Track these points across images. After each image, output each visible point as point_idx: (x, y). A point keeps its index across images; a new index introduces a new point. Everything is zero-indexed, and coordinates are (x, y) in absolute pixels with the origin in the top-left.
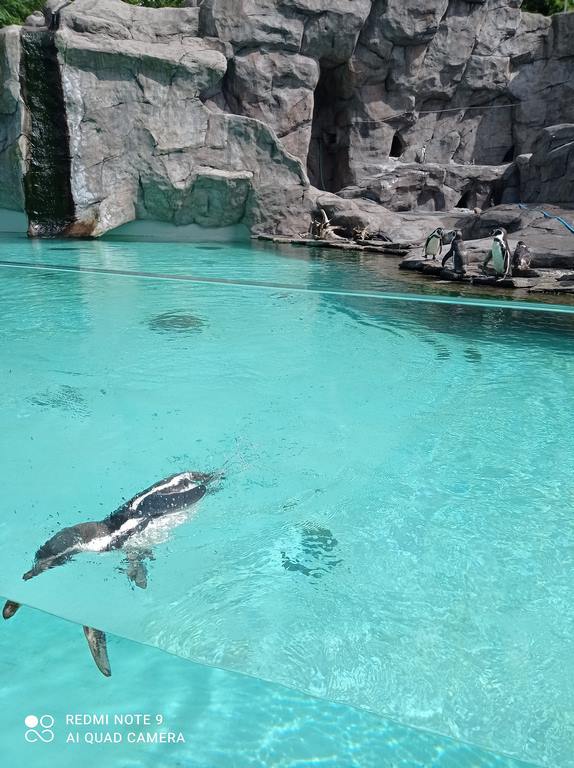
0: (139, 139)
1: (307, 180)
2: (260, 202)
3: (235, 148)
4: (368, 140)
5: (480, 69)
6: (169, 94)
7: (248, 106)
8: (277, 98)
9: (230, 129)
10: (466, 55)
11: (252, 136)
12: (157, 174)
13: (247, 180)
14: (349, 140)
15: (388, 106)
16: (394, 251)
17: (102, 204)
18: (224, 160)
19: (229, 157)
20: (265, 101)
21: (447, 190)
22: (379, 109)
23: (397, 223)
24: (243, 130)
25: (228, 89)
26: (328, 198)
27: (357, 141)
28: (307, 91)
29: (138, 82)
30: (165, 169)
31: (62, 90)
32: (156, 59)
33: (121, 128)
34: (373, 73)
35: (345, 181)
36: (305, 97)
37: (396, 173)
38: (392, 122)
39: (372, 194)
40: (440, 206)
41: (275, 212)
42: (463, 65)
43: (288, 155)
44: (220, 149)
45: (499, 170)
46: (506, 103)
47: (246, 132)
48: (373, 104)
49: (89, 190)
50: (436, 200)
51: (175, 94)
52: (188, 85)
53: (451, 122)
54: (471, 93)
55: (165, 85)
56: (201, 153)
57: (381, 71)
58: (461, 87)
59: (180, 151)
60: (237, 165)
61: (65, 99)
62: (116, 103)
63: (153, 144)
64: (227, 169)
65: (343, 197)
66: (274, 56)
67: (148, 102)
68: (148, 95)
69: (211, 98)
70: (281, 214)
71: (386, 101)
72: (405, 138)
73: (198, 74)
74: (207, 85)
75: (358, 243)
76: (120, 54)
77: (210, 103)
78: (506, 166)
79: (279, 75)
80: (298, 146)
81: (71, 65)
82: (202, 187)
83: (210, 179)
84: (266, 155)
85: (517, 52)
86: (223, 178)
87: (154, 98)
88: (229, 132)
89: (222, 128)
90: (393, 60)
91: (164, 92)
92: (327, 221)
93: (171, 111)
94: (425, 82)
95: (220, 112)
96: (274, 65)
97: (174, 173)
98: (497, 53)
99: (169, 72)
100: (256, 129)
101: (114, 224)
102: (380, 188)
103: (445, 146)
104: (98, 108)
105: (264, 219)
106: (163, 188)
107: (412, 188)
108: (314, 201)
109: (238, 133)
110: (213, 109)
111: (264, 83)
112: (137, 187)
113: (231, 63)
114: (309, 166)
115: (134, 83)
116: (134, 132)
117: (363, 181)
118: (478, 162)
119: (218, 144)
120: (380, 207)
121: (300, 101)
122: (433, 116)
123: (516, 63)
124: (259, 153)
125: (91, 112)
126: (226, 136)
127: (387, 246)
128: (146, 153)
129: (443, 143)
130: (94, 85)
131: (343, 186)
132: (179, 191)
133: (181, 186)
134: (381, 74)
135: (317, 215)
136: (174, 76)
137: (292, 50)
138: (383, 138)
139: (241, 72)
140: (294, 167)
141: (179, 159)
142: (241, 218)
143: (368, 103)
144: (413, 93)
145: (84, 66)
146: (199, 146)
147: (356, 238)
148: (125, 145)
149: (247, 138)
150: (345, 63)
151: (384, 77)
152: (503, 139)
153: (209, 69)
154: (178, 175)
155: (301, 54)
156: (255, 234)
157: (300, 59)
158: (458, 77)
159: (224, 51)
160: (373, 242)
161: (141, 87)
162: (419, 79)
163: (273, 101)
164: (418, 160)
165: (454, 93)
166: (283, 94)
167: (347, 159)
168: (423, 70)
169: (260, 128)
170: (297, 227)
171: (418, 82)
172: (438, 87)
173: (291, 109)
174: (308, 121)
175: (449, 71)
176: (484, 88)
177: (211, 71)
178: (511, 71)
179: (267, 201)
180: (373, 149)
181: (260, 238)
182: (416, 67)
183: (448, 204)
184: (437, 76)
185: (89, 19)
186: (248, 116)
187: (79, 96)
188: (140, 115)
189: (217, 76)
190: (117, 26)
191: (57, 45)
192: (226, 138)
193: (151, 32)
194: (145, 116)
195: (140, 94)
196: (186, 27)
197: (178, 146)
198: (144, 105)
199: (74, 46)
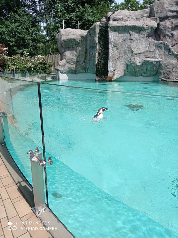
0: (128, 51)
2: (163, 68)
3: (157, 51)
7: (162, 38)
9: (156, 45)
11: (163, 47)
12: (132, 61)
13: (160, 61)
17: (116, 71)
18: (153, 55)
19: (155, 54)
20: (168, 36)
24: (160, 46)
25: (157, 33)
29: (130, 33)
30: (135, 59)
31: (108, 38)
32: (136, 26)
33: (124, 48)
41: (168, 71)
43: (174, 52)
44: (152, 52)
49: (113, 67)
51: (140, 36)
52: (144, 33)
55: (137, 34)
56: (146, 54)
59: (140, 53)
60: (157, 56)
61: (109, 41)
62: (123, 40)
63: (132, 52)
64: (154, 58)
66: (173, 20)
67: (132, 39)
68: (132, 37)
69: (151, 36)
70: (170, 72)
73: (148, 29)
74: (150, 32)
76: (126, 26)
77: (151, 38)
79: (174, 26)
80: (177, 49)
81: (112, 31)
82: (146, 64)
83: (148, 62)
84: (167, 53)
86: (152, 61)
87: (134, 38)
88: (156, 47)
89: (153, 46)
91: (137, 36)
93: (138, 41)
95: (153, 40)
96: (172, 23)
97: (137, 61)
100: (164, 45)
101: (118, 77)
104: (118, 42)
106: (133, 65)
109: (158, 47)
110: (151, 40)
111: (168, 30)
112: (126, 65)
113: (158, 24)
115: (128, 34)
116: (127, 49)
119: (151, 50)
124: (164, 52)
125: (116, 44)
126: (154, 47)
128: (130, 55)
130: (117, 36)
132: (138, 66)
133: (139, 64)
136: (140, 30)
139: (161, 27)
140: (176, 56)
141: (139, 56)
142: (157, 73)
145: (115, 31)
146: (146, 52)
148: (124, 53)
149: (161, 48)
156: (160, 79)
159: (156, 21)
161: (131, 35)
163: (171, 35)
166: (175, 32)
169: (166, 45)
173: (177, 37)
177: (152, 28)
181: (162, 80)
185: (118, 17)
186: (162, 41)
187: (113, 40)
188: (129, 43)
189: (154, 29)
190: (125, 18)
191: (109, 26)
192: (154, 48)
193: (135, 18)
194: (131, 44)
195: (130, 37)
196: (146, 15)
197: (139, 52)
198: (131, 40)
199: (113, 25)
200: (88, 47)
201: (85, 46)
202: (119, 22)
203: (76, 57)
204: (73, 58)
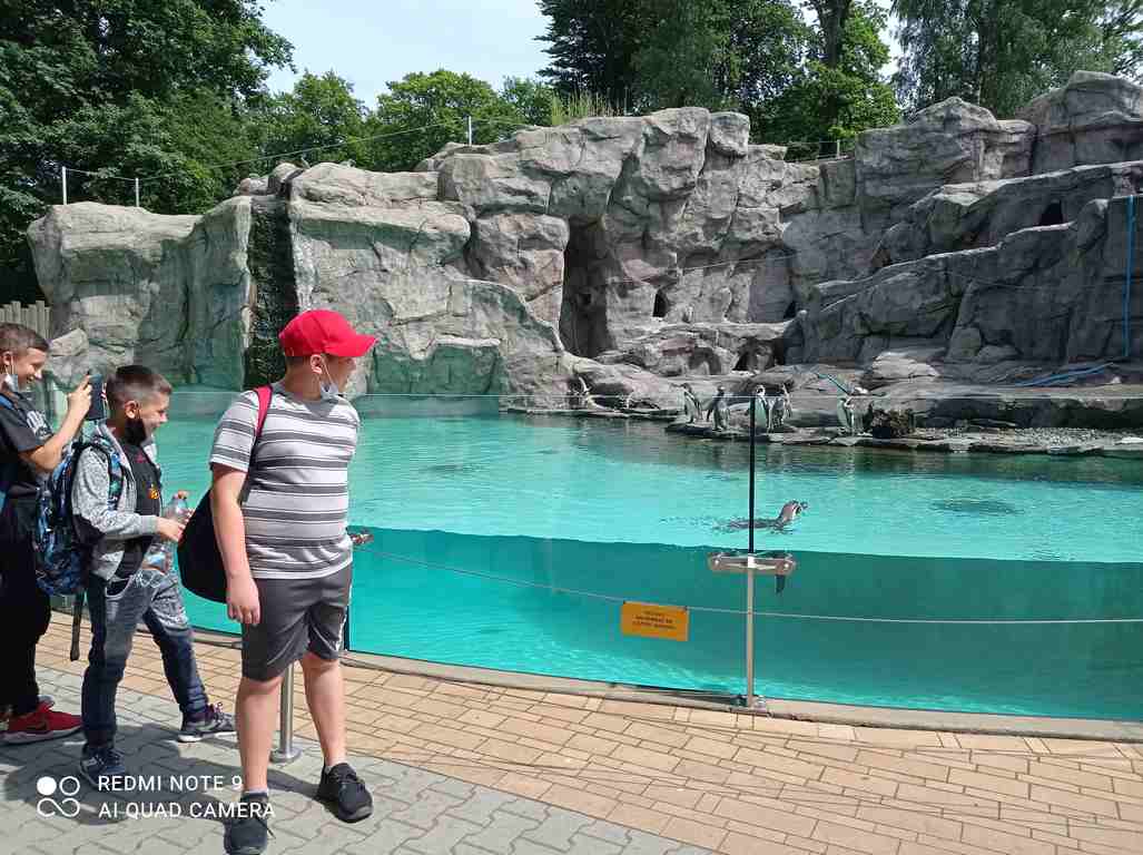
0: (375, 307)
1: (561, 346)
2: (509, 371)
3: (480, 315)
4: (627, 301)
5: (747, 221)
6: (408, 261)
7: (492, 270)
8: (524, 261)
9: (474, 295)
10: (730, 208)
11: (499, 302)
12: (394, 345)
13: (495, 347)
14: (605, 302)
15: (647, 265)
16: (660, 417)
18: (468, 328)
19: (474, 324)
20: (510, 264)
21: (721, 352)
22: (637, 268)
23: (666, 388)
24: (489, 296)
25: (471, 254)
26: (585, 364)
27: (614, 302)
28: (557, 252)
29: (374, 249)
30: (403, 339)
31: (293, 261)
32: (396, 227)
33: (356, 297)
34: (628, 230)
35: (604, 346)
36: (554, 258)
37: (662, 335)
38: (654, 281)
39: (635, 359)
40: (715, 368)
41: (526, 382)
42: (726, 219)
43: (538, 320)
44: (464, 316)
45: (779, 328)
46: (780, 254)
47: (492, 298)
48: (630, 263)
50: (709, 363)
51: (415, 262)
52: (429, 252)
53: (719, 278)
54: (740, 246)
55: (403, 253)
56: (443, 322)
57: (637, 227)
58: (727, 241)
59: (420, 320)
60: (484, 332)
61: (296, 269)
62: (350, 272)
63: (390, 313)
64: (472, 337)
65: (603, 363)
66: (519, 218)
67: (385, 271)
68: (386, 263)
69: (451, 262)
70: (534, 384)
71: (645, 259)
72: (669, 296)
73: (441, 241)
74: (448, 250)
75: (623, 411)
76: (357, 223)
77: (450, 268)
78: (787, 323)
79: (525, 237)
80: (549, 308)
81: (303, 234)
82: (444, 356)
83: (453, 349)
84: (515, 321)
85: (786, 203)
86: (467, 346)
87: (392, 266)
88: (473, 299)
89: (466, 295)
90: (649, 217)
91: (403, 259)
92: (586, 389)
93: (410, 279)
94: (686, 238)
95: (460, 277)
96: (520, 227)
97: (413, 344)
98: (764, 204)
99: (408, 240)
100: (503, 294)
102: (644, 352)
103: (716, 304)
104: (331, 277)
105: (514, 390)
106: (400, 359)
107: (681, 351)
108: (569, 368)
109: (483, 299)
110: (455, 275)
111: (509, 245)
113: (473, 226)
114: (561, 330)
115: (370, 251)
116: (370, 302)
117: (625, 345)
118: (753, 321)
119: (460, 311)
120: (644, 372)
121: (549, 263)
122: (699, 272)
123: (785, 214)
124: (507, 320)
125: (324, 283)
126: (470, 302)
127: (654, 413)
128: (382, 324)
129: (712, 300)
130: (327, 254)
131: (601, 351)
132: (418, 361)
133: (420, 356)
134: (638, 231)
135: (574, 384)
136: (414, 243)
137: (538, 211)
138: (644, 297)
139: (483, 235)
140: (546, 332)
141: (418, 328)
142: (489, 387)
143: (626, 260)
144: (673, 249)
145: (317, 236)
146: (440, 314)
147: (619, 405)
148: (359, 316)
149: (493, 303)
150: (596, 222)
151: (640, 234)
152: (781, 294)
153: (451, 235)
154: (417, 345)
155: (549, 215)
156: (504, 406)
157: (547, 220)
158: (724, 231)
159: (465, 213)
160: (638, 409)
161: (378, 255)
162: (680, 234)
163: (519, 264)
164: (685, 319)
165: (721, 247)
166: (530, 256)
167: (605, 322)
168: (683, 225)
169: (507, 293)
170: (553, 396)
171: (678, 238)
172: (702, 242)
173: (540, 271)
174: (559, 283)
175: (712, 225)
176: (754, 241)
177: (454, 238)
178: (782, 222)
179: (517, 369)
180: (633, 309)
181: (510, 411)
182: (676, 223)
183: (725, 367)
184: (699, 230)
185: (323, 188)
186: (493, 280)
187: (311, 266)
188: (377, 284)
189: (461, 241)
190: (352, 194)
191: (290, 216)
192: (469, 305)
193: (386, 197)
194: (382, 284)
195: (377, 262)
196: (424, 192)
197: (417, 315)
198: (382, 274)
199: (309, 216)
200: (197, 284)
201: (179, 282)
202: (331, 207)
203: (139, 320)
204: (120, 326)
